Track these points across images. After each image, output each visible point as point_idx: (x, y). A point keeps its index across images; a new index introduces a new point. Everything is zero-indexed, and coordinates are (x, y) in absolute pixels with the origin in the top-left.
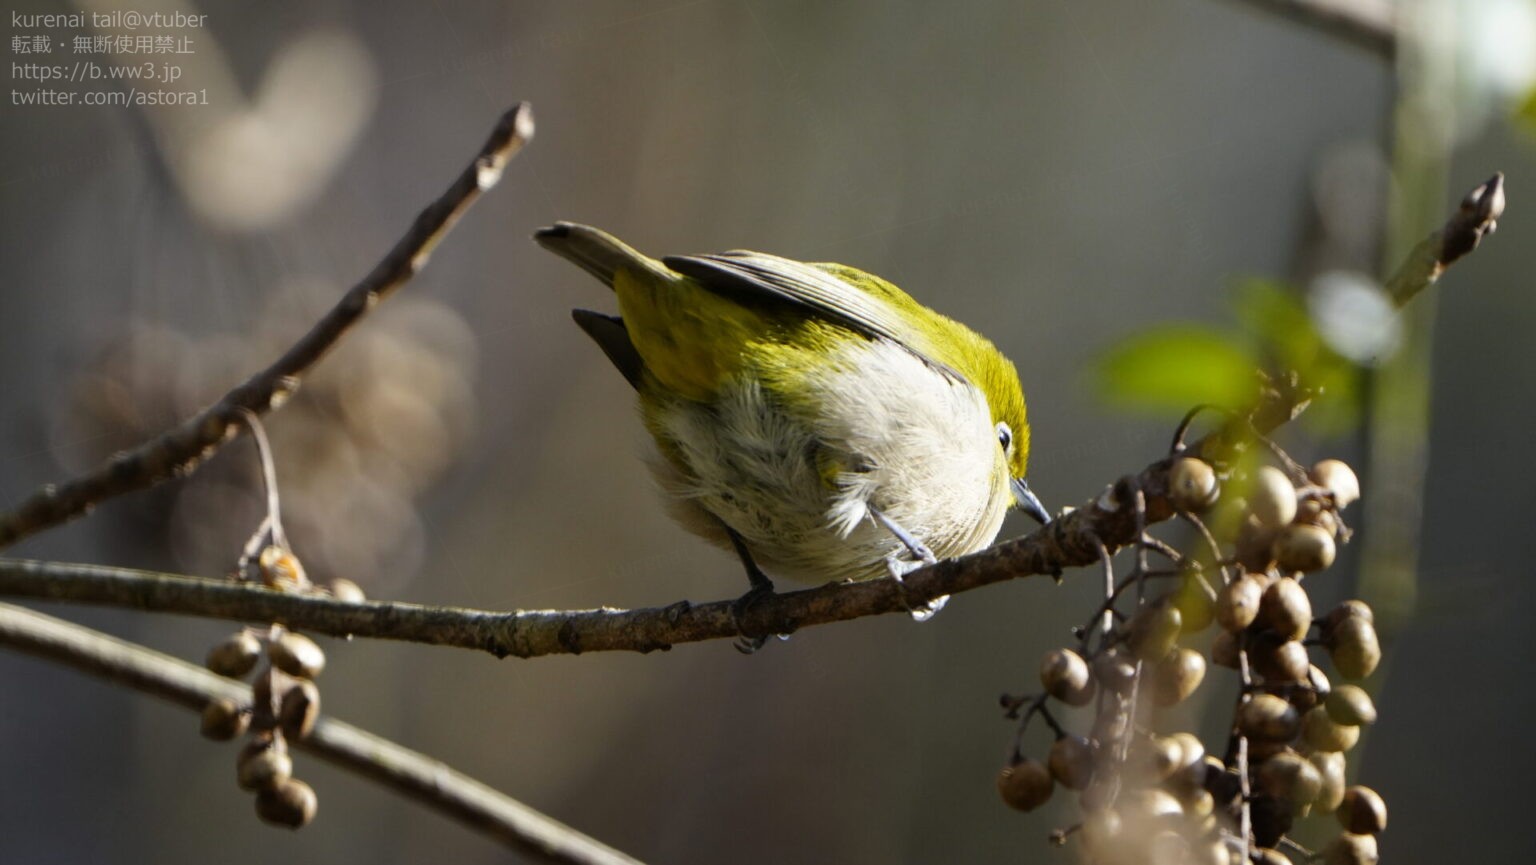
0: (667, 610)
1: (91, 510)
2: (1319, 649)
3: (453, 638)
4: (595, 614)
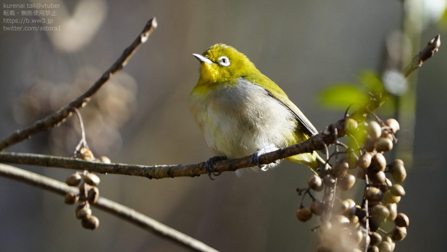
0: (199, 165)
1: (30, 137)
2: (388, 173)
3: (136, 174)
4: (178, 166)
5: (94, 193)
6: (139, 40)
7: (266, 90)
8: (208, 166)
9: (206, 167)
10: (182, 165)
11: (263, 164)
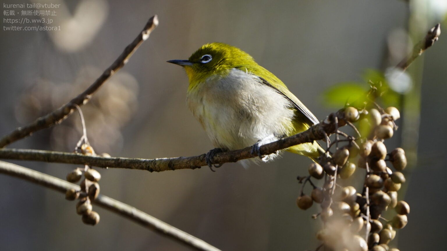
0: (199, 157)
1: (31, 134)
2: (389, 162)
3: (137, 167)
4: (179, 158)
5: (95, 189)
6: (140, 38)
7: (261, 79)
8: (209, 158)
9: (207, 158)
10: (183, 157)
11: (264, 154)
